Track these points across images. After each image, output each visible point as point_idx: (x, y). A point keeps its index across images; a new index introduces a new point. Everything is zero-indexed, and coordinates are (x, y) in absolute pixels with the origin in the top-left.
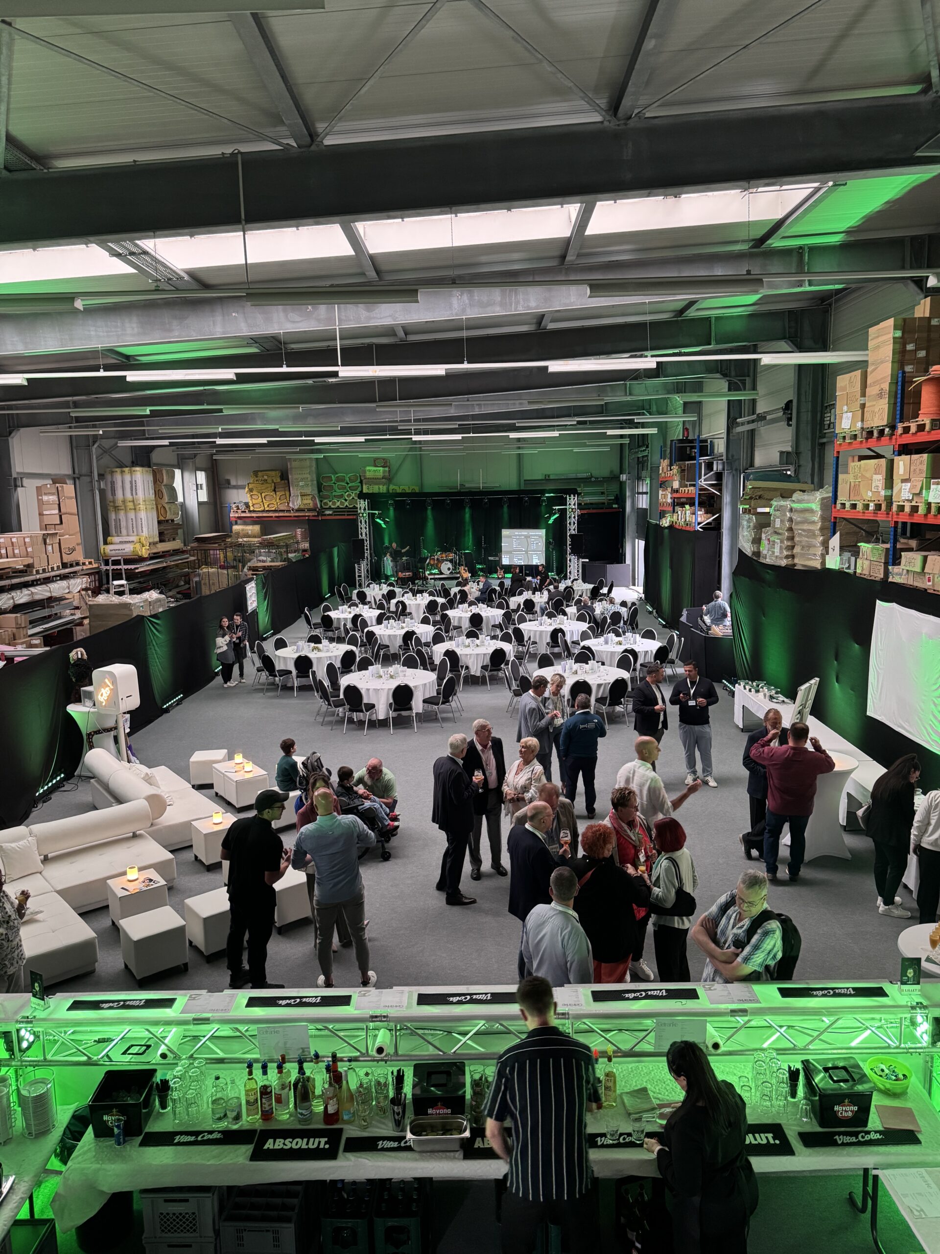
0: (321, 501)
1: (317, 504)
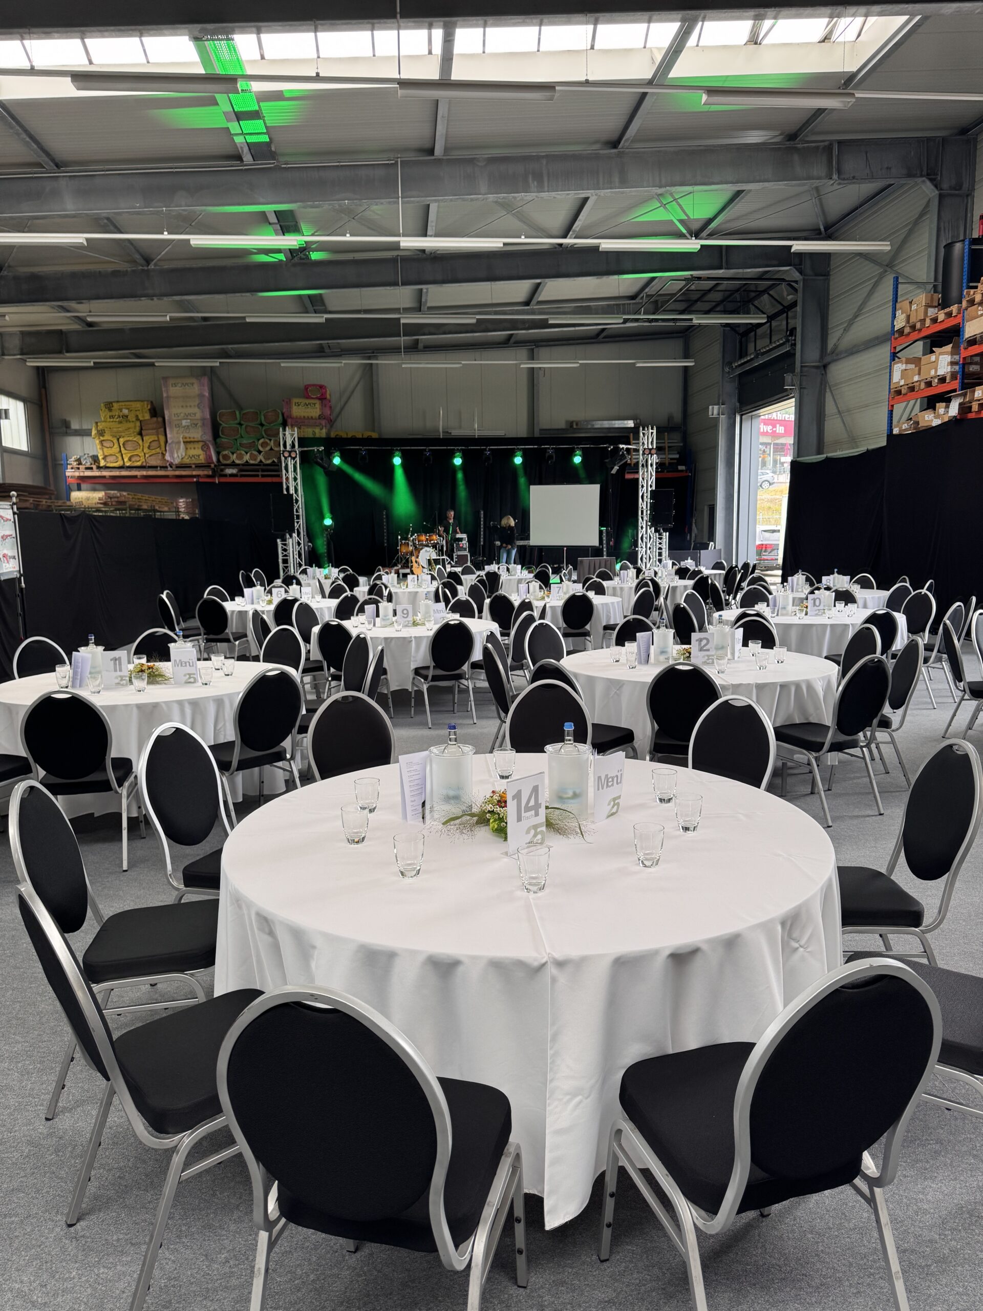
0: (218, 453)
1: (210, 457)
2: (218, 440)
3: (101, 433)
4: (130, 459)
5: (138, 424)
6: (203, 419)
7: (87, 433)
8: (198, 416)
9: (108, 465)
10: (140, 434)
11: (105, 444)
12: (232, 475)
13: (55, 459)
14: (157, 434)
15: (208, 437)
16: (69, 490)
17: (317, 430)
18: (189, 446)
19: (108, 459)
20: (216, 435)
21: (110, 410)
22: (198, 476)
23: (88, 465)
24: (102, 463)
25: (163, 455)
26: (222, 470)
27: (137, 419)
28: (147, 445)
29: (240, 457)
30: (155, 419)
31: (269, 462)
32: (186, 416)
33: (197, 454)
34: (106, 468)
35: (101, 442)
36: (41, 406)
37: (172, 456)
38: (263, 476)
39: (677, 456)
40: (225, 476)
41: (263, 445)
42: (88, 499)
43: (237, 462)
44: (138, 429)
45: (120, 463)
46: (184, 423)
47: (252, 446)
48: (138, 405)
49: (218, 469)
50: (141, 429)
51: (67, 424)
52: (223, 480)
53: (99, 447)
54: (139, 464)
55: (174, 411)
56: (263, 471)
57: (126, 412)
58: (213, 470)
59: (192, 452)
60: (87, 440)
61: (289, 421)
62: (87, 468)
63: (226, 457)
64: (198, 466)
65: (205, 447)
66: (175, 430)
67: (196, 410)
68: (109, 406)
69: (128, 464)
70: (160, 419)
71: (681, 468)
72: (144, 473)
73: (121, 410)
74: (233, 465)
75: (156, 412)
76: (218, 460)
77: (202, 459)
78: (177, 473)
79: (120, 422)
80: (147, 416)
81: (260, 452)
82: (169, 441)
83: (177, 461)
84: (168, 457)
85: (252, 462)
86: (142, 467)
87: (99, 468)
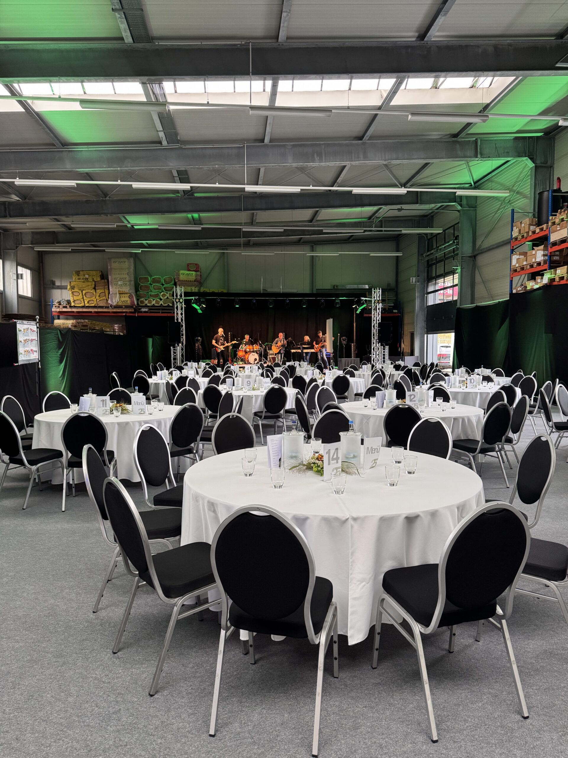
0: (138, 300)
1: (133, 302)
2: (138, 293)
3: (73, 288)
4: (88, 302)
5: (94, 283)
6: (130, 281)
7: (65, 288)
8: (127, 279)
9: (76, 305)
10: (95, 288)
11: (75, 294)
12: (145, 312)
13: (46, 302)
14: (104, 289)
15: (133, 291)
16: (53, 319)
17: (193, 288)
18: (122, 295)
19: (76, 302)
20: (137, 290)
21: (78, 275)
22: (126, 312)
23: (65, 305)
24: (73, 304)
25: (107, 300)
26: (140, 309)
27: (93, 281)
28: (98, 295)
29: (150, 302)
30: (103, 281)
31: (166, 305)
32: (121, 279)
33: (126, 300)
34: (75, 307)
35: (73, 293)
36: (39, 273)
37: (112, 301)
38: (162, 313)
39: (393, 305)
40: (141, 312)
41: (163, 296)
42: (64, 324)
43: (148, 305)
44: (93, 286)
45: (82, 304)
46: (119, 283)
47: (157, 296)
48: (94, 273)
49: (137, 309)
50: (95, 286)
51: (53, 283)
52: (140, 314)
53: (71, 295)
54: (93, 305)
55: (114, 276)
56: (162, 310)
57: (87, 276)
58: (135, 309)
59: (123, 299)
60: (64, 291)
61: (178, 283)
62: (64, 307)
63: (142, 302)
64: (126, 307)
65: (130, 297)
66: (114, 287)
67: (127, 276)
68: (78, 273)
69: (87, 305)
70: (106, 281)
71: (395, 311)
72: (96, 310)
73: (84, 275)
74: (146, 306)
75: (104, 277)
76: (138, 304)
77: (129, 303)
78: (114, 310)
79: (84, 282)
80: (99, 279)
81: (161, 299)
82: (111, 293)
83: (115, 304)
84: (109, 302)
85: (156, 305)
86: (95, 307)
87: (71, 307)
